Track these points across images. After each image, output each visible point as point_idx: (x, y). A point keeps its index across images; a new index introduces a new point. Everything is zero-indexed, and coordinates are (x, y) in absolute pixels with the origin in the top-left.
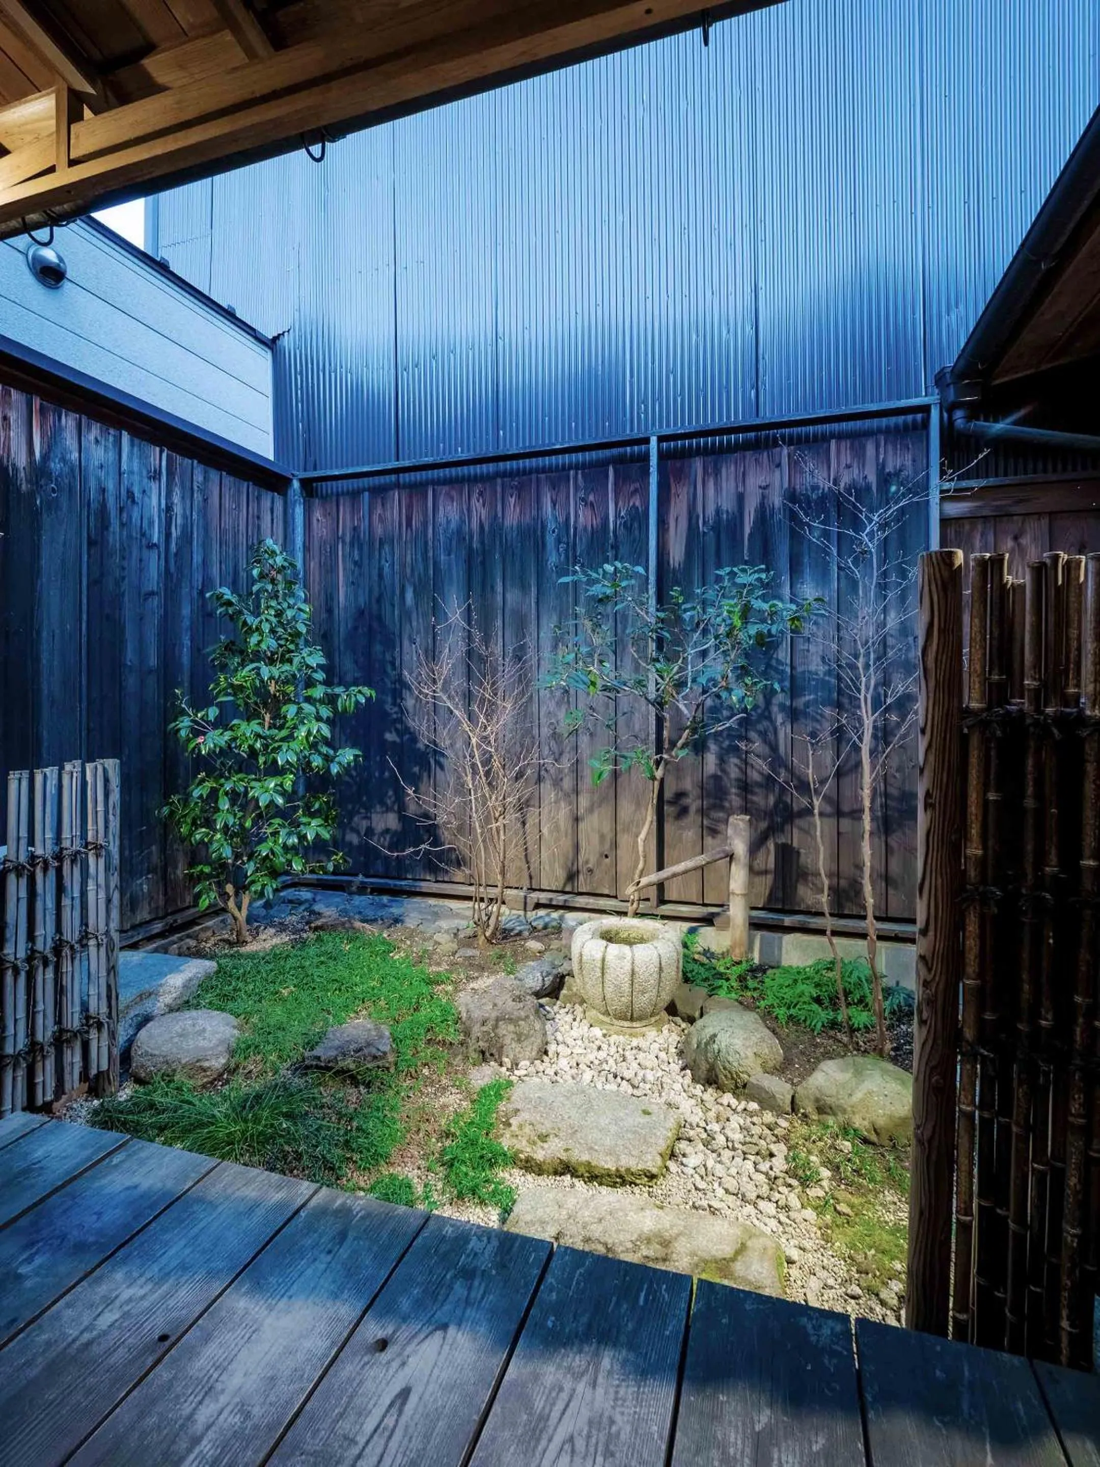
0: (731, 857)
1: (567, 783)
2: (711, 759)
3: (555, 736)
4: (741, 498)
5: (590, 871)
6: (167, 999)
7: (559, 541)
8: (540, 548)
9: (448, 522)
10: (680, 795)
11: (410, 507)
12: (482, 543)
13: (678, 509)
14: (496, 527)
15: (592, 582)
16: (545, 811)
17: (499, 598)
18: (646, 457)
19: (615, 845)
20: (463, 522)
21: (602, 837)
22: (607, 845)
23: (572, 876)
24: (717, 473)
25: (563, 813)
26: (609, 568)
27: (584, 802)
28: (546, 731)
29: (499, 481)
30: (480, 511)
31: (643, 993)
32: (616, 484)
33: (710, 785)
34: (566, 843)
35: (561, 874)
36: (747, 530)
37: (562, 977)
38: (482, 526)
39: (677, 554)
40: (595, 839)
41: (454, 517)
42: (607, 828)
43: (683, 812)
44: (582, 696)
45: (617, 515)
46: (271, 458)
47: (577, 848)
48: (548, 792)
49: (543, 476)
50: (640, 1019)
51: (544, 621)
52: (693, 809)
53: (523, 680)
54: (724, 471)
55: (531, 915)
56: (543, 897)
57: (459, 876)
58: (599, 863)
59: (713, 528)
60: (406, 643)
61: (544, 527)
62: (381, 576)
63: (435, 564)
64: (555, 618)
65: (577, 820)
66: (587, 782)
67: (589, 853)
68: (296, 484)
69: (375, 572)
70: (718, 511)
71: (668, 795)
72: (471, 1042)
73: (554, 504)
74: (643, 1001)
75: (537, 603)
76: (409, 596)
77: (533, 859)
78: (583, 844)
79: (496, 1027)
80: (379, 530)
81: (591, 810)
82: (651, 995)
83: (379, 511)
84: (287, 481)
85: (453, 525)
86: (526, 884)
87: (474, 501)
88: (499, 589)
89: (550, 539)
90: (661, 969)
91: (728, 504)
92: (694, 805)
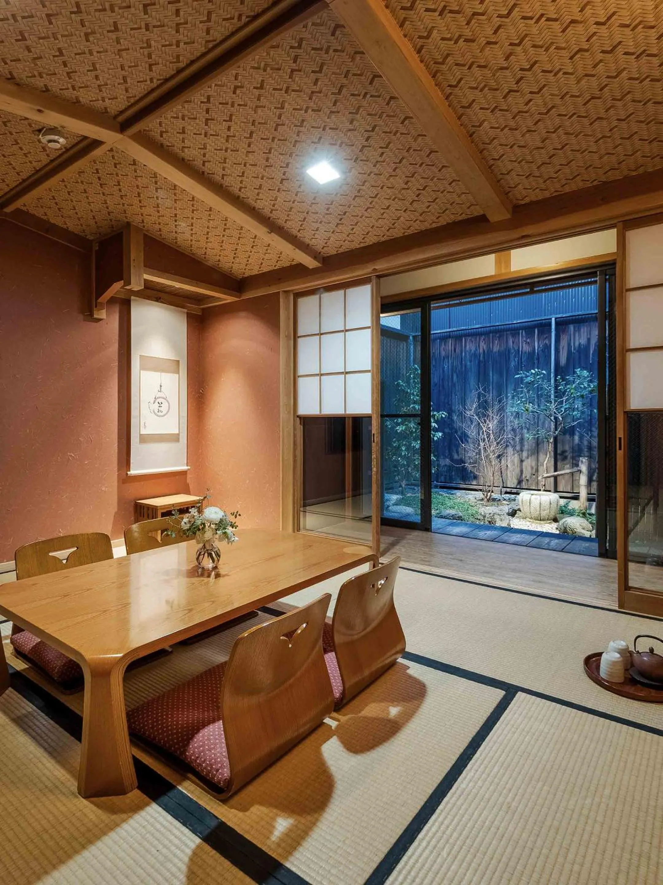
0: (580, 471)
1: (518, 448)
2: (576, 438)
3: (514, 430)
4: (589, 340)
5: (527, 480)
6: (392, 502)
7: (515, 357)
8: (508, 360)
9: (471, 350)
10: (564, 452)
11: (455, 345)
12: (484, 357)
13: (564, 343)
14: (490, 351)
15: (527, 377)
16: (509, 458)
17: (491, 378)
18: (550, 324)
19: (537, 471)
20: (476, 350)
21: (532, 468)
22: (534, 470)
23: (520, 482)
24: (579, 330)
25: (516, 459)
26: (533, 371)
27: (525, 454)
28: (509, 428)
29: (491, 335)
30: (483, 345)
31: (544, 510)
32: (538, 335)
33: (576, 448)
34: (518, 470)
35: (516, 482)
36: (591, 352)
37: (516, 511)
38: (484, 351)
39: (563, 360)
40: (529, 469)
41: (473, 349)
42: (534, 464)
43: (565, 458)
44: (524, 415)
45: (539, 347)
46: (399, 328)
47: (522, 471)
48: (510, 450)
49: (509, 332)
50: (544, 520)
51: (509, 386)
52: (569, 457)
53: (502, 410)
54: (582, 330)
55: (503, 496)
56: (508, 490)
57: (474, 483)
58: (531, 478)
59: (577, 351)
60: (453, 395)
61: (509, 351)
62: (443, 371)
63: (466, 366)
64: (513, 385)
65: (522, 461)
66: (526, 447)
67: (527, 473)
68: (411, 338)
69: (441, 371)
70: (580, 344)
71: (559, 452)
72: (486, 519)
73: (513, 343)
74: (544, 514)
75: (506, 380)
76: (455, 377)
77: (504, 475)
78: (524, 470)
79: (493, 516)
80: (443, 353)
81: (528, 458)
82: (547, 512)
83: (443, 346)
84: (408, 337)
85: (473, 351)
86: (501, 485)
87: (481, 342)
88: (491, 375)
89: (512, 356)
90: (550, 503)
91: (583, 341)
92: (569, 455)
